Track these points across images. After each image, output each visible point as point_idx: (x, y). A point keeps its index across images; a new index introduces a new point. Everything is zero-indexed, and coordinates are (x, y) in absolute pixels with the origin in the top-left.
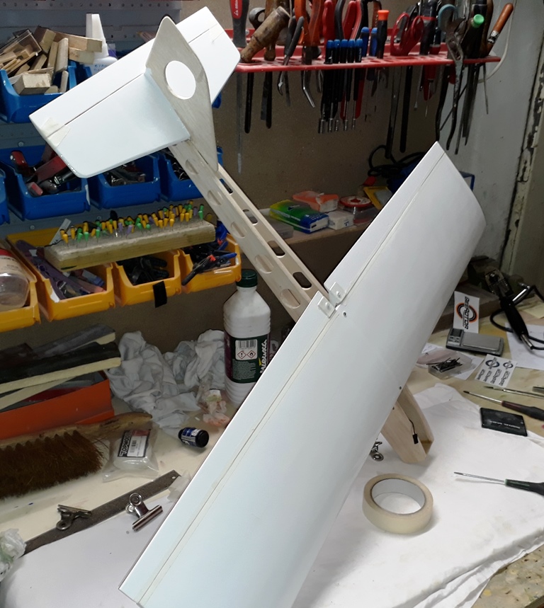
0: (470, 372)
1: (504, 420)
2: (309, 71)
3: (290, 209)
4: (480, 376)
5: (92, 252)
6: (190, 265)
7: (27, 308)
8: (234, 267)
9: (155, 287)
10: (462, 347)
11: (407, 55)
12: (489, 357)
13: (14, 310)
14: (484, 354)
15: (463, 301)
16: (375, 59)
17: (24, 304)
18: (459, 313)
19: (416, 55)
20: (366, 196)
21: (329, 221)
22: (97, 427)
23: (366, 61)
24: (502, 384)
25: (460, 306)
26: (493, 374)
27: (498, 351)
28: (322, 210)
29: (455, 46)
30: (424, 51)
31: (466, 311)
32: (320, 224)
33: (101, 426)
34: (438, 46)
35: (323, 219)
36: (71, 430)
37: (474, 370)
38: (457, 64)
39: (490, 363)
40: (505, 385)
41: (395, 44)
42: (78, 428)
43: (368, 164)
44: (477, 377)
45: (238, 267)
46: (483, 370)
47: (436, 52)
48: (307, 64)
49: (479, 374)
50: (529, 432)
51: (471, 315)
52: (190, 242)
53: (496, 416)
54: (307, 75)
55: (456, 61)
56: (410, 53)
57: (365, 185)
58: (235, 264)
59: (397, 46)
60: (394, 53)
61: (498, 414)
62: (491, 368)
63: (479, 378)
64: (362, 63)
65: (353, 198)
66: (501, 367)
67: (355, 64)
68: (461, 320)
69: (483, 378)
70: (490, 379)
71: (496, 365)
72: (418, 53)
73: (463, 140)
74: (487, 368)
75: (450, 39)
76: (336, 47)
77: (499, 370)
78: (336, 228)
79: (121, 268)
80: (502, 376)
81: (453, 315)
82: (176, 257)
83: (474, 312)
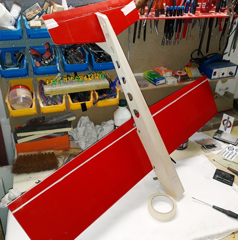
0: (219, 151)
1: (224, 177)
2: (158, 19)
3: (151, 74)
4: (223, 153)
5: (57, 89)
6: (97, 97)
7: (31, 108)
8: (116, 99)
9: (81, 104)
10: (220, 139)
11: (208, 12)
12: (230, 145)
13: (27, 109)
14: (229, 143)
15: (227, 119)
16: (191, 14)
17: (30, 107)
18: (223, 123)
19: (213, 12)
20: (185, 71)
21: (166, 81)
22: (61, 151)
23: (186, 16)
24: (231, 159)
25: (225, 120)
26: (229, 154)
27: (235, 143)
28: (164, 76)
29: (231, 9)
30: (217, 11)
31: (227, 123)
32: (161, 82)
33: (63, 151)
34: (224, 8)
35: (163, 80)
36: (51, 151)
37: (221, 150)
38: (231, 17)
39: (230, 148)
40: (232, 160)
41: (202, 7)
42: (54, 151)
43: (190, 57)
44: (222, 153)
45: (117, 99)
46: (225, 151)
47: (223, 11)
48: (157, 17)
49: (223, 152)
50: (234, 184)
51: (229, 125)
52: (98, 88)
53: (221, 174)
54: (156, 22)
55: (230, 16)
56: (210, 12)
57: (187, 66)
58: (116, 98)
59: (203, 8)
60: (202, 11)
61: (223, 173)
62: (229, 151)
63: (222, 155)
64: (184, 16)
65: (179, 71)
66: (234, 151)
67: (180, 17)
68: (224, 127)
69: (224, 154)
70: (227, 155)
71: (232, 149)
72: (214, 11)
73: (232, 50)
74: (227, 150)
75: (229, 6)
76: (171, 9)
77: (233, 152)
78: (168, 84)
79: (69, 96)
80: (233, 155)
81: (220, 124)
82: (92, 93)
83: (231, 124)
